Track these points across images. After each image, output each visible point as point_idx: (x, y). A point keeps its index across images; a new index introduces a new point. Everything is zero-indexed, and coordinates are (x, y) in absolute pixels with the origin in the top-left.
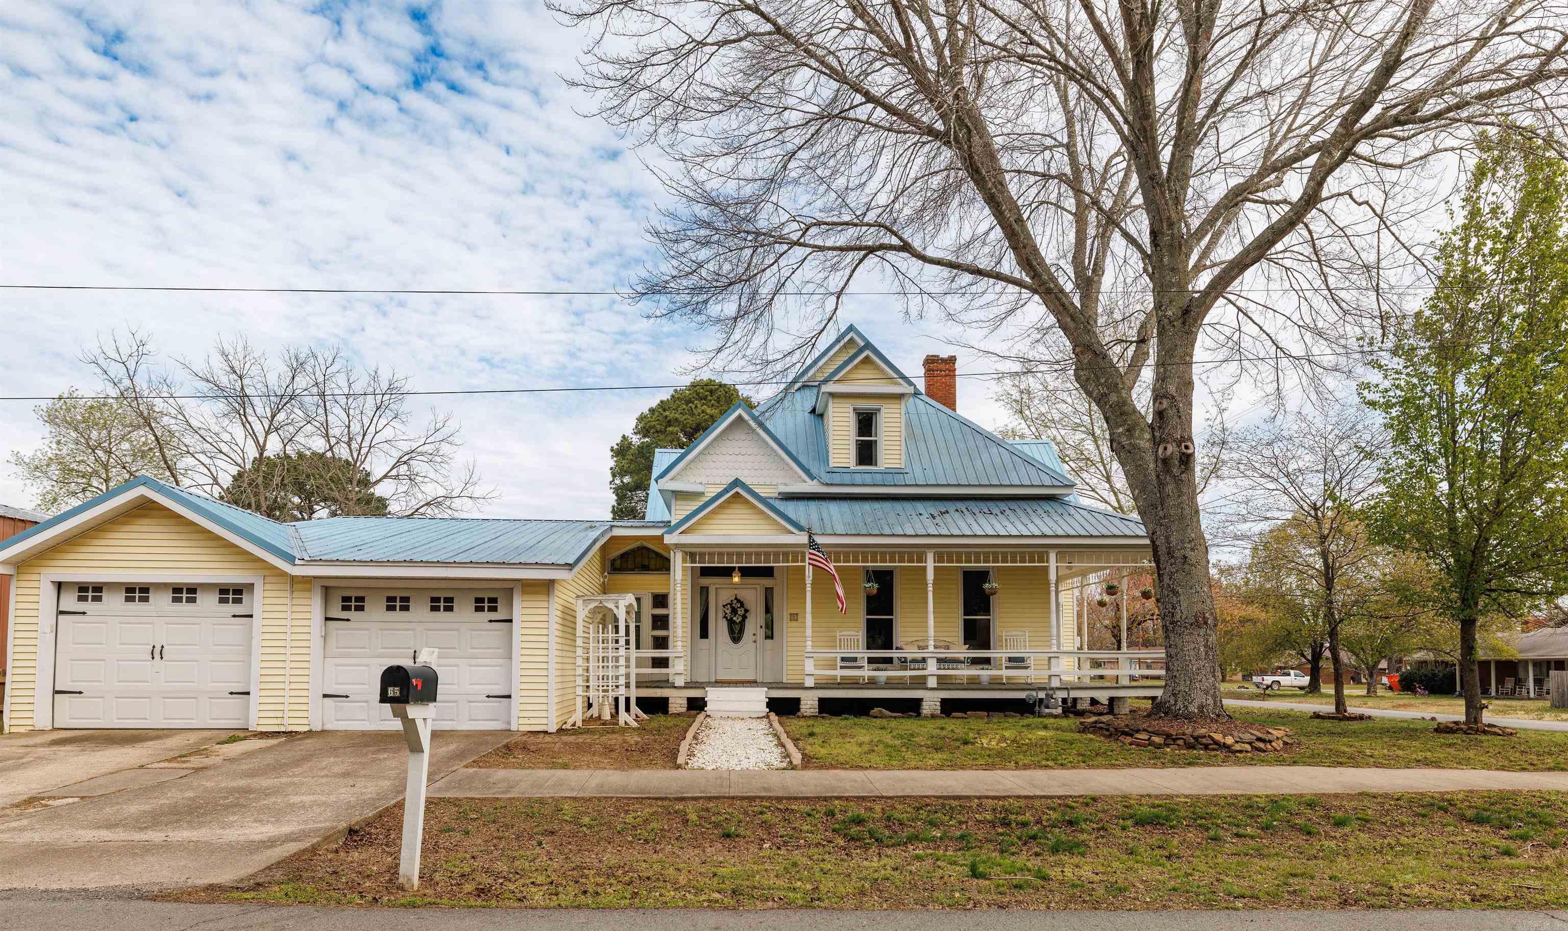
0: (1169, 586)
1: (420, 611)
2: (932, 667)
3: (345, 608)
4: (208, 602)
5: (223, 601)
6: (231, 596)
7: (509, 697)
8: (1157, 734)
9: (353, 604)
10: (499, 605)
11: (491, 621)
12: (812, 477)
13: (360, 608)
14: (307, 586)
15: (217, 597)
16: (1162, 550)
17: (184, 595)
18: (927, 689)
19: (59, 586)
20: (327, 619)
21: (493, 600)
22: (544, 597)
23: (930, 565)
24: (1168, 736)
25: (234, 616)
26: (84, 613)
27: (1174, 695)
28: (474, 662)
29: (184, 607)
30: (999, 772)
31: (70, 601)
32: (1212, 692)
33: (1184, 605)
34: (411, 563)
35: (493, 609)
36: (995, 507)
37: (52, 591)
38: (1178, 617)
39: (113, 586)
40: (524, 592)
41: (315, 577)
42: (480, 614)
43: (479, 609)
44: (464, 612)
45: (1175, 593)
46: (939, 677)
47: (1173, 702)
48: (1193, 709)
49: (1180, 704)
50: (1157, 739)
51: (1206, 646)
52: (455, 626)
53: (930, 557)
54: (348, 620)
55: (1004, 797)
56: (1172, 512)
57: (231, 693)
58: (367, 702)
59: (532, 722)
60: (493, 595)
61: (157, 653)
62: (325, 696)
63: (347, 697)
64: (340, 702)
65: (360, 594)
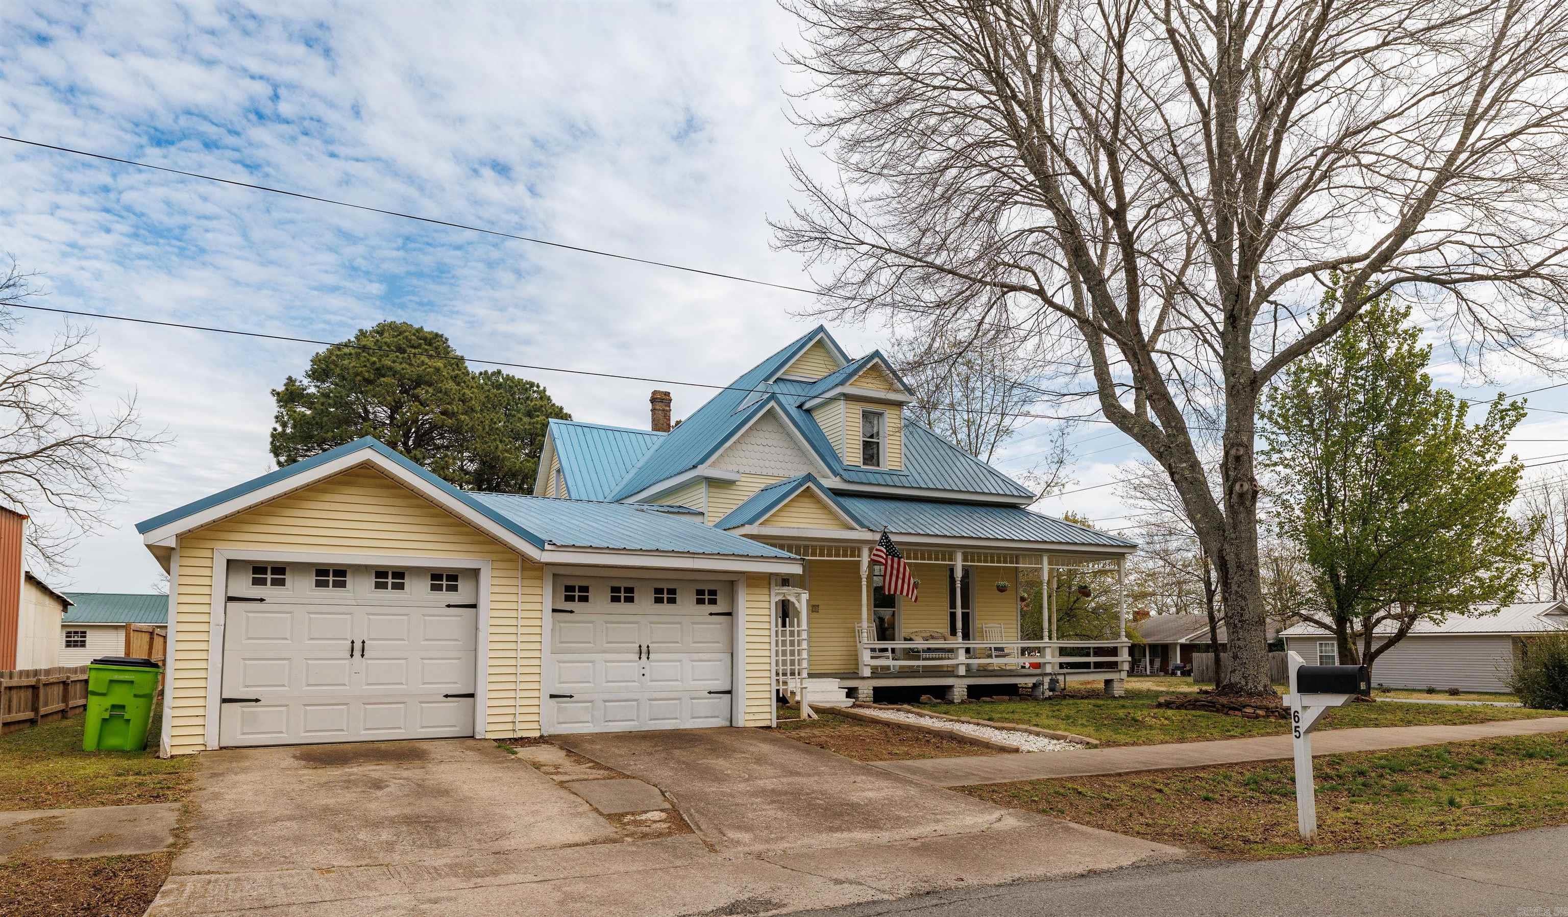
0: (1237, 592)
1: (644, 603)
2: (962, 657)
3: (569, 599)
4: (417, 589)
5: (436, 588)
6: (444, 583)
7: (729, 692)
8: (1260, 708)
9: (577, 594)
10: (718, 598)
11: (711, 614)
12: (836, 474)
13: (584, 599)
15: (428, 582)
16: (1232, 566)
17: (390, 581)
19: (231, 564)
20: (554, 610)
21: (713, 593)
22: (766, 591)
23: (959, 563)
24: (1267, 709)
25: (449, 606)
26: (261, 600)
28: (695, 656)
29: (390, 595)
31: (242, 585)
33: (1251, 607)
34: (624, 551)
35: (713, 602)
37: (222, 571)
38: (1246, 617)
39: (300, 567)
40: (748, 586)
41: (547, 564)
42: (701, 607)
43: (700, 602)
44: (686, 605)
45: (1245, 599)
47: (1243, 683)
48: (1261, 688)
49: (1250, 685)
52: (678, 619)
53: (959, 556)
54: (572, 612)
56: (1243, 535)
57: (446, 696)
58: (591, 702)
59: (757, 717)
60: (713, 588)
61: (358, 649)
62: (552, 696)
63: (571, 697)
64: (566, 704)
65: (584, 583)
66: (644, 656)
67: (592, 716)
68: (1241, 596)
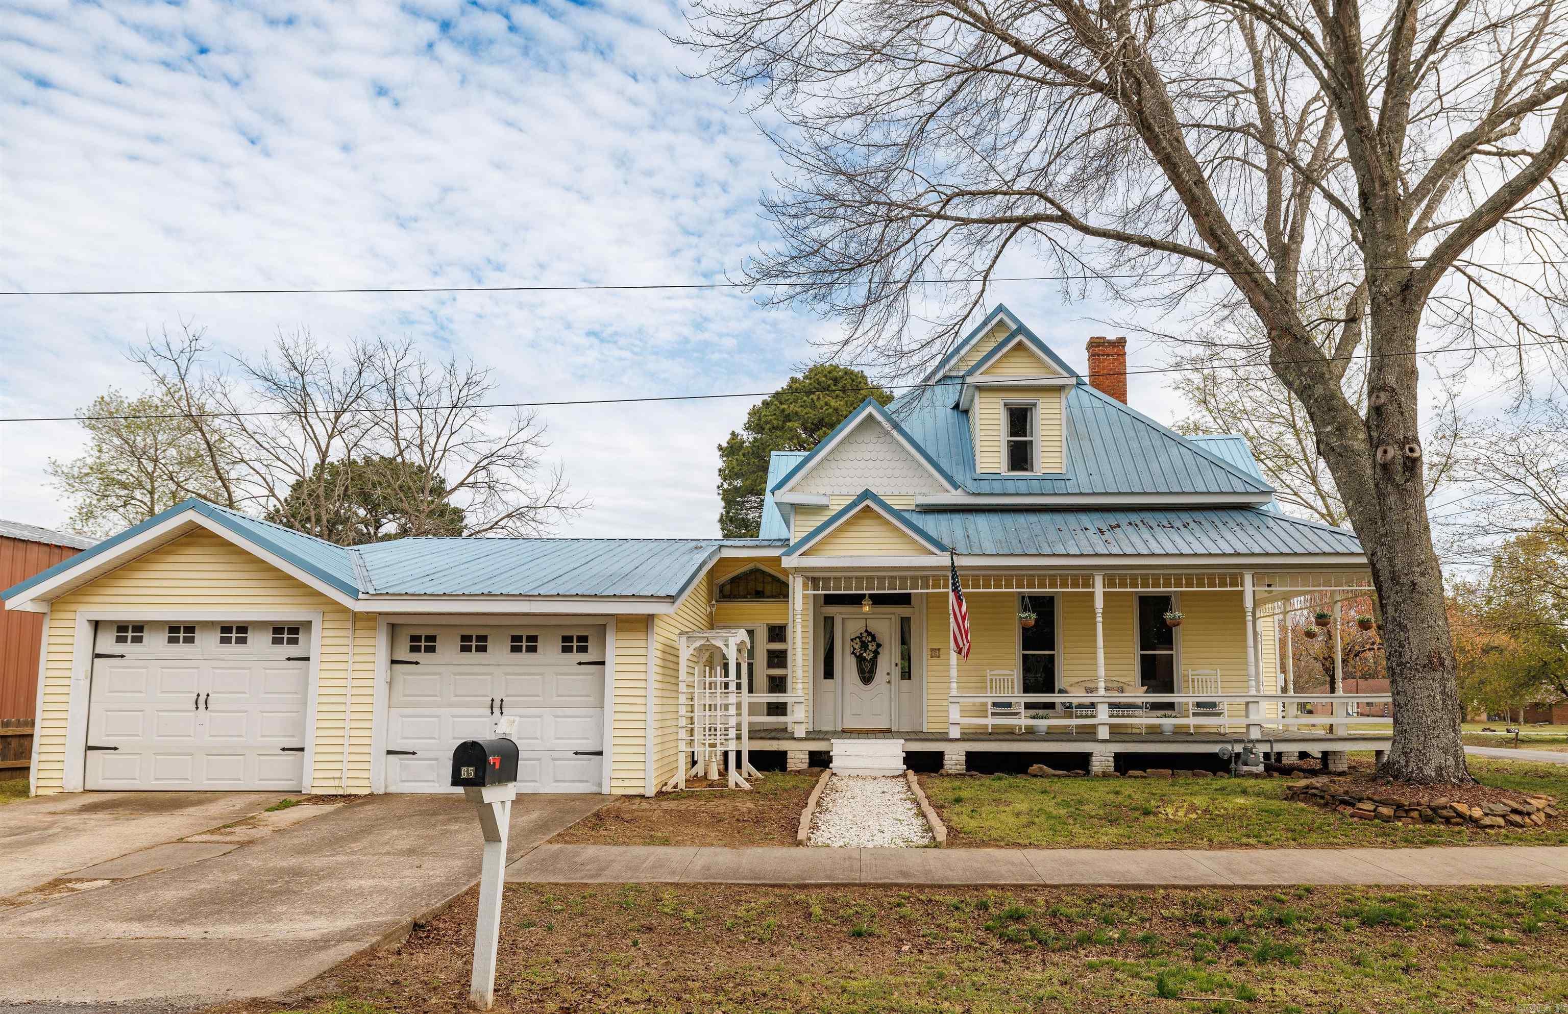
0: (1394, 619)
1: (499, 651)
2: (1103, 714)
3: (414, 649)
4: (260, 642)
5: (277, 641)
6: (286, 636)
7: (600, 753)
8: (1385, 803)
9: (423, 644)
10: (590, 644)
11: (580, 664)
12: (956, 486)
13: (431, 649)
14: (371, 624)
15: (269, 636)
16: (1385, 574)
17: (234, 635)
18: (1098, 741)
19: (97, 625)
20: (393, 662)
21: (583, 639)
22: (642, 636)
23: (1099, 590)
24: (1399, 806)
25: (289, 659)
26: (122, 656)
27: (1405, 754)
28: (559, 712)
29: (233, 649)
30: (1189, 852)
31: (107, 643)
32: (1452, 750)
33: (1414, 642)
35: (583, 649)
36: (1177, 519)
37: (88, 631)
38: (1407, 657)
39: (156, 625)
40: (619, 630)
41: (380, 614)
42: (567, 655)
43: (566, 650)
44: (549, 651)
45: (1403, 628)
46: (1111, 726)
47: (1403, 763)
48: (1430, 771)
49: (1412, 765)
50: (1385, 810)
51: (1443, 693)
52: (539, 669)
53: (1099, 581)
54: (417, 663)
55: (1196, 887)
56: (1396, 528)
57: (284, 749)
58: (436, 759)
59: (627, 783)
60: (583, 633)
61: (202, 702)
62: (389, 752)
63: (414, 753)
64: (406, 760)
65: (431, 632)
66: (497, 711)
67: (438, 775)
68: (1399, 624)
